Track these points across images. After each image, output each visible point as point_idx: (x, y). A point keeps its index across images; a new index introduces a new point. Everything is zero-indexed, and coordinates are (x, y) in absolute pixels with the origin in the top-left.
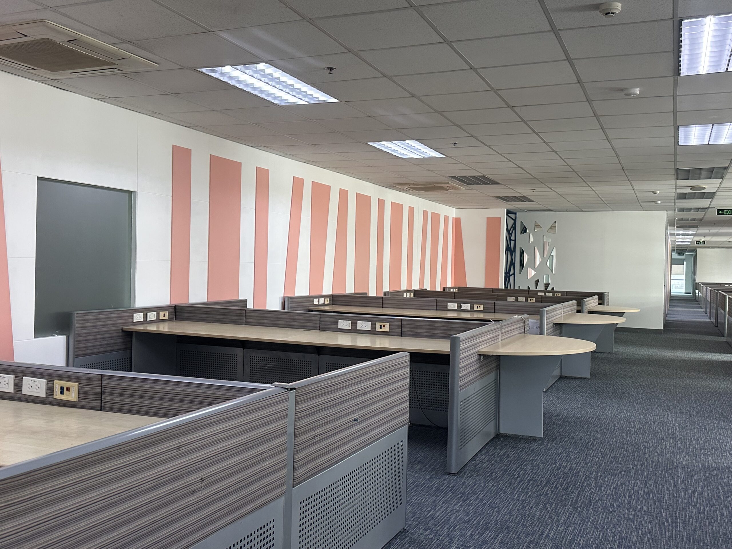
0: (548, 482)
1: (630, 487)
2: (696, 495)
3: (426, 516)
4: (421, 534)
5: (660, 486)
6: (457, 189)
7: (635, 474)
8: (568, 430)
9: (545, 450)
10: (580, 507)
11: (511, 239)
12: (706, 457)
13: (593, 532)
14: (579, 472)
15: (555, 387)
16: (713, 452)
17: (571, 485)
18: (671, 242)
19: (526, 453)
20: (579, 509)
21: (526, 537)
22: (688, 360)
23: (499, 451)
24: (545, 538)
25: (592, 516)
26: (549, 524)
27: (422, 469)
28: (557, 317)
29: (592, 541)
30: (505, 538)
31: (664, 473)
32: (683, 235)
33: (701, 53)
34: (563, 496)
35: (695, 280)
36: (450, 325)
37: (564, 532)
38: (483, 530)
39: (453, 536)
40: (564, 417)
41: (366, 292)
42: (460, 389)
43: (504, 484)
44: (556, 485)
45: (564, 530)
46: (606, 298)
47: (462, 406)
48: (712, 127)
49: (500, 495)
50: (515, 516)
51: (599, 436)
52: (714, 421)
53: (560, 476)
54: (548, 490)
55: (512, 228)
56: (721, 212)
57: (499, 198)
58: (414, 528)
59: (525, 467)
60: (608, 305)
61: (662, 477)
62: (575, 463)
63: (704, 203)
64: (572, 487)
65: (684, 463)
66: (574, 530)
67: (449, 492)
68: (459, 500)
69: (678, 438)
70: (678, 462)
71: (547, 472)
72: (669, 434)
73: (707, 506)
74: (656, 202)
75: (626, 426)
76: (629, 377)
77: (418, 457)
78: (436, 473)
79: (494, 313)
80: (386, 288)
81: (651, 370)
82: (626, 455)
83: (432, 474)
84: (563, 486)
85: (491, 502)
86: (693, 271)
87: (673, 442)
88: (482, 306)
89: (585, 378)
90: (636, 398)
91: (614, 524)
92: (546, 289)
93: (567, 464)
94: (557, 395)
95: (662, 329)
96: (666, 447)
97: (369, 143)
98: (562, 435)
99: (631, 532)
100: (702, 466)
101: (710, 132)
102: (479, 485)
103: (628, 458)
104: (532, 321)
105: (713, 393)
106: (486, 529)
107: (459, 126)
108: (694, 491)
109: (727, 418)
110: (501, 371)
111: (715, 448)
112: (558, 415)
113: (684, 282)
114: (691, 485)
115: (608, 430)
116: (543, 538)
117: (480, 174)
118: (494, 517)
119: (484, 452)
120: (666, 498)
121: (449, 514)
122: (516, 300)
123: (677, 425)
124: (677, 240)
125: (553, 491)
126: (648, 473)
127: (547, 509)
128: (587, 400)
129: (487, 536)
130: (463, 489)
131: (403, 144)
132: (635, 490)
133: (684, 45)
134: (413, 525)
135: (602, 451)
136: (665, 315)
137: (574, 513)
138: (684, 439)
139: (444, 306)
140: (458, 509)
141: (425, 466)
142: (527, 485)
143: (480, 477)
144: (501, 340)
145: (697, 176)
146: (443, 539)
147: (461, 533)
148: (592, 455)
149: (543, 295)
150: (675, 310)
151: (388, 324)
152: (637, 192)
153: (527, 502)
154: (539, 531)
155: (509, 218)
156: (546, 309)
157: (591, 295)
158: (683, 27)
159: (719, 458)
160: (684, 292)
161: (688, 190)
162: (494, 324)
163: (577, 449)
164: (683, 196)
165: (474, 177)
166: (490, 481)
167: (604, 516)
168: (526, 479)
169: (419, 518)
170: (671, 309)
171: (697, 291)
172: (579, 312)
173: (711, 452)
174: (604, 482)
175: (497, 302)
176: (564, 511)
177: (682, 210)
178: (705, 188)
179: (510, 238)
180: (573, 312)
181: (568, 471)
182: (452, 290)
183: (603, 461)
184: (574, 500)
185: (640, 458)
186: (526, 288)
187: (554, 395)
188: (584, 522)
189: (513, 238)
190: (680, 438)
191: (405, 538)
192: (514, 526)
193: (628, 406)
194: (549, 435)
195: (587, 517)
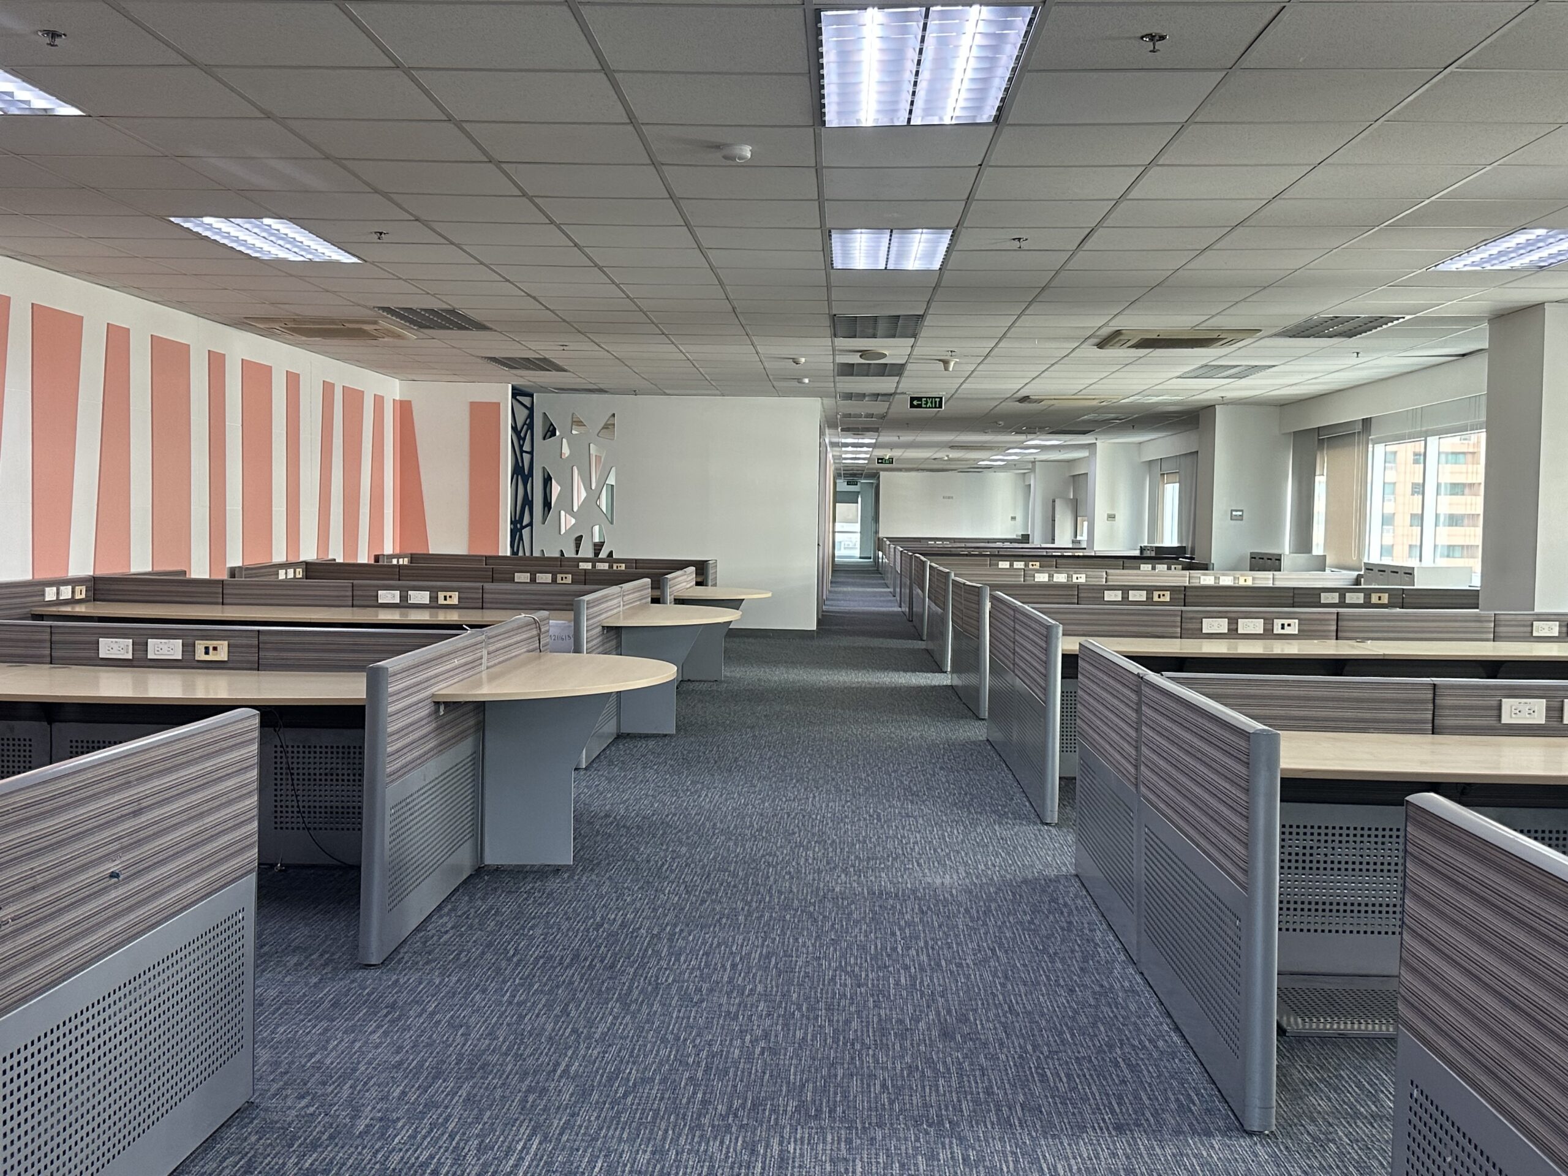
0: (576, 956)
1: (734, 949)
2: (855, 951)
3: (304, 1066)
4: (289, 1108)
5: (791, 940)
6: (399, 336)
7: (746, 920)
8: (626, 843)
9: (575, 890)
10: (637, 1000)
11: (524, 449)
12: (877, 874)
13: (658, 1051)
14: (639, 928)
15: (605, 758)
16: (890, 863)
17: (620, 958)
18: (834, 459)
19: (535, 901)
20: (633, 1007)
21: (521, 1080)
22: (857, 688)
23: (479, 903)
24: (561, 1077)
25: (657, 1016)
26: (571, 1047)
27: (302, 964)
28: (609, 614)
29: (655, 1070)
30: (476, 1089)
31: (799, 913)
32: (854, 445)
33: (861, 83)
34: (603, 982)
35: (877, 532)
36: (373, 640)
37: (600, 1059)
38: (430, 1079)
39: (361, 1102)
40: (618, 817)
41: (184, 569)
42: (388, 780)
43: (485, 973)
44: (593, 960)
45: (601, 1055)
46: (711, 571)
47: (395, 817)
48: (891, 236)
49: (473, 999)
50: (501, 1039)
51: (684, 849)
52: (894, 802)
53: (600, 941)
54: (573, 974)
55: (525, 427)
56: (916, 402)
57: (494, 360)
58: (274, 1096)
59: (531, 932)
60: (715, 585)
61: (796, 920)
62: (632, 912)
63: (886, 384)
64: (624, 962)
65: (837, 889)
66: (620, 1052)
67: (360, 1007)
68: (382, 1021)
69: (829, 842)
70: (826, 888)
71: (576, 936)
72: (813, 835)
73: (872, 971)
74: (800, 381)
75: (735, 825)
76: (748, 727)
77: (296, 939)
78: (334, 969)
79: (482, 608)
80: (235, 560)
81: (789, 711)
82: (732, 883)
83: (324, 972)
84: (606, 962)
85: (452, 1017)
86: (873, 517)
87: (820, 850)
88: (455, 595)
89: (665, 735)
90: (757, 768)
91: (700, 1028)
92: (597, 554)
93: (616, 915)
94: (608, 773)
95: (815, 628)
96: (807, 860)
97: (172, 219)
98: (612, 856)
99: (731, 1040)
100: (868, 893)
101: (887, 245)
102: (428, 984)
103: (735, 890)
104: (556, 624)
105: (896, 749)
106: (436, 1078)
107: (385, 195)
108: (852, 944)
109: (918, 796)
110: (487, 732)
111: (894, 855)
112: (607, 816)
113: (859, 534)
114: (846, 933)
115: (700, 837)
116: (556, 1078)
117: (445, 306)
118: (456, 1046)
119: (446, 910)
120: (800, 963)
121: (356, 1056)
122: (533, 580)
123: (829, 815)
124: (844, 456)
125: (583, 976)
126: (771, 916)
127: (568, 1015)
128: (666, 779)
129: (436, 1092)
130: (393, 996)
131: (258, 226)
132: (743, 953)
133: (828, 63)
134: (272, 1091)
135: (686, 880)
136: (820, 602)
137: (622, 1015)
138: (840, 843)
139: (371, 596)
140: (378, 1041)
141: (310, 955)
142: (533, 969)
143: (434, 965)
144: (488, 668)
145: (871, 331)
146: (337, 1113)
147: (380, 1092)
148: (667, 891)
149: (590, 567)
150: (839, 592)
151: (226, 643)
152: (763, 359)
153: (529, 1004)
154: (548, 1064)
155: (516, 404)
156: (586, 598)
157: (681, 565)
158: (823, 25)
159: (899, 874)
160: (858, 556)
161: (856, 359)
162: (470, 635)
163: (638, 880)
164: (848, 370)
165: (432, 311)
166: (453, 971)
167: (681, 1015)
168: (531, 956)
169: (286, 1073)
170: (833, 589)
171: (880, 554)
172: (655, 600)
173: (886, 862)
174: (687, 943)
175: (488, 586)
176: (604, 1014)
177: (849, 396)
178: (884, 356)
179: (521, 447)
180: (644, 601)
181: (618, 929)
182: (395, 562)
183: (688, 900)
184: (625, 988)
185: (757, 888)
186: (557, 555)
187: (602, 775)
188: (642, 1032)
189: (527, 448)
190: (834, 841)
191: (251, 1122)
192: (498, 1060)
193: (743, 785)
194: (586, 859)
195: (647, 1021)
